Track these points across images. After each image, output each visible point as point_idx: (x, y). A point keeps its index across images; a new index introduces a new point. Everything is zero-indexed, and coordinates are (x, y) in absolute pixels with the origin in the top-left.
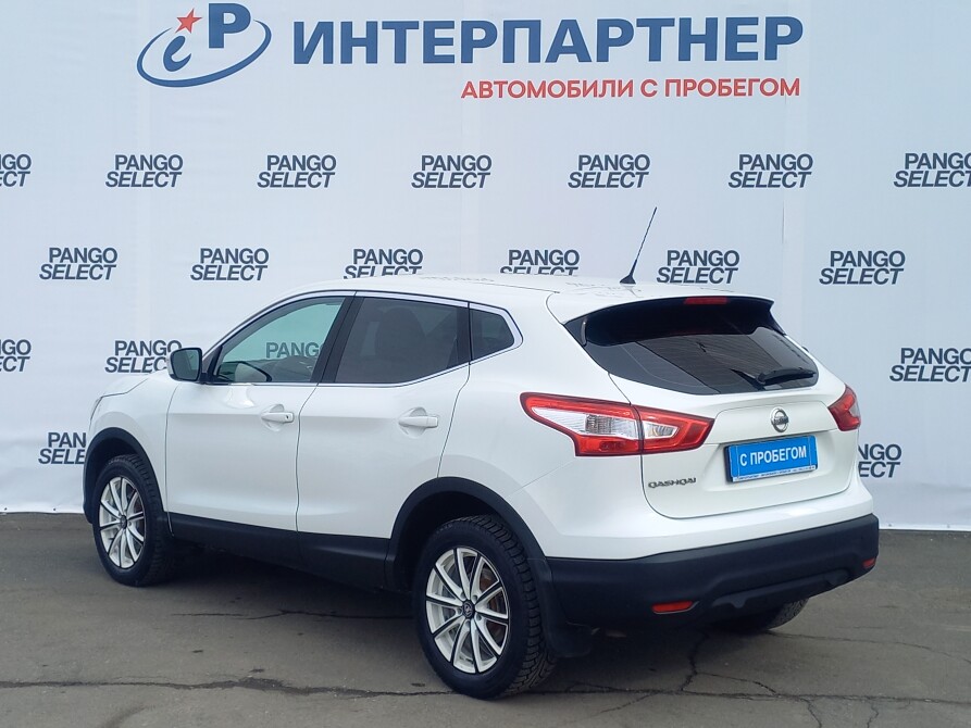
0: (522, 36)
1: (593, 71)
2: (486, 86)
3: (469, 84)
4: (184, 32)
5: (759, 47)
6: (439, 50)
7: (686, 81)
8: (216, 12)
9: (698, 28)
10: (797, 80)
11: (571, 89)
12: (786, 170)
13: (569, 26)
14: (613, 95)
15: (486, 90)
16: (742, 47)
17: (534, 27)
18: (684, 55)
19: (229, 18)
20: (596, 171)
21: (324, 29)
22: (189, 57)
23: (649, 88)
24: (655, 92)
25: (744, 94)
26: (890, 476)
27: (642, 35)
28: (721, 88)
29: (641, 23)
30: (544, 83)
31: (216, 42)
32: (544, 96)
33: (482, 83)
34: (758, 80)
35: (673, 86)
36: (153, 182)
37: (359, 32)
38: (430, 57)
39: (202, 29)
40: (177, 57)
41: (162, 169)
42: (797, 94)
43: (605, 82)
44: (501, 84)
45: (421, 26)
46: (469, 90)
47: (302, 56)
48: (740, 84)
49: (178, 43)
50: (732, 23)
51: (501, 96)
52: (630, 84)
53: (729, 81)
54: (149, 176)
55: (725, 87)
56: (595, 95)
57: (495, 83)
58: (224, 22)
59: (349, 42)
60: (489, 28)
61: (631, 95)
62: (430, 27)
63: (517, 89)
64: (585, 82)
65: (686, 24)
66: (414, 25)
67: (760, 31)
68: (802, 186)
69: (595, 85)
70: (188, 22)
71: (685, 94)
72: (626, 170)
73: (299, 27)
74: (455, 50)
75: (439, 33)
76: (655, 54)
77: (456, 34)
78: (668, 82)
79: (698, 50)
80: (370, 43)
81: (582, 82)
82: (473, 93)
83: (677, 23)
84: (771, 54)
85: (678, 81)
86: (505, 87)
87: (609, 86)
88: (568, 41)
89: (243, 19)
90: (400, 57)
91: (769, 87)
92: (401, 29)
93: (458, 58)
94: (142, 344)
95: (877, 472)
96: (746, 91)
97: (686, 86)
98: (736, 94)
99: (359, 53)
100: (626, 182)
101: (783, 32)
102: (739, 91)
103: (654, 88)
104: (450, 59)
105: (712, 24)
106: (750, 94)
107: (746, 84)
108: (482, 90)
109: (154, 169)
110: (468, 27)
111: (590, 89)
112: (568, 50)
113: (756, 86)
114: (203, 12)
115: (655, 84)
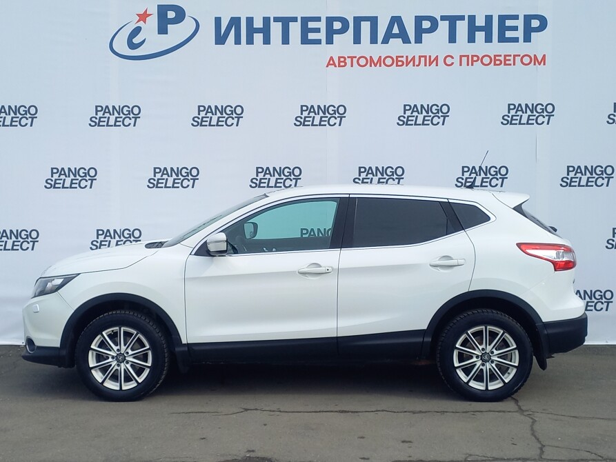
0: (366, 27)
1: (412, 50)
2: (342, 59)
3: (331, 58)
4: (141, 24)
5: (520, 34)
6: (311, 36)
7: (473, 56)
8: (163, 10)
9: (480, 22)
10: (544, 56)
11: (398, 61)
12: (538, 113)
13: (396, 20)
14: (425, 65)
15: (342, 62)
16: (509, 34)
17: (374, 21)
18: (471, 39)
19: (171, 15)
20: (415, 115)
21: (235, 22)
22: (144, 41)
23: (449, 61)
24: (453, 63)
25: (510, 65)
26: (607, 310)
27: (444, 26)
28: (495, 60)
29: (443, 18)
30: (380, 57)
31: (163, 30)
32: (380, 66)
33: (339, 58)
34: (519, 56)
35: (464, 59)
36: (121, 123)
37: (258, 24)
38: (305, 40)
39: (153, 21)
40: (136, 40)
41: (127, 115)
42: (544, 64)
43: (420, 57)
44: (352, 58)
45: (299, 20)
46: (331, 62)
47: (220, 39)
48: (507, 58)
49: (137, 31)
50: (502, 19)
51: (352, 66)
52: (437, 58)
53: (500, 56)
54: (118, 119)
55: (498, 60)
56: (414, 65)
57: (348, 57)
58: (168, 17)
59: (251, 31)
60: (344, 21)
61: (437, 65)
62: (305, 20)
63: (363, 62)
64: (407, 57)
65: (472, 19)
66: (295, 19)
67: (520, 23)
68: (548, 123)
69: (414, 58)
70: (143, 17)
71: (472, 65)
72: (435, 114)
73: (218, 21)
74: (322, 36)
75: (311, 25)
76: (452, 39)
77: (322, 25)
78: (461, 57)
79: (480, 36)
80: (266, 31)
81: (405, 57)
82: (334, 64)
83: (466, 18)
84: (527, 39)
85: (468, 56)
86: (355, 60)
87: (423, 59)
88: (396, 30)
89: (180, 15)
90: (286, 40)
91: (526, 60)
92: (285, 22)
93: (324, 41)
94: (115, 231)
95: (598, 308)
96: (512, 62)
97: (472, 60)
98: (505, 64)
99: (258, 37)
100: (435, 122)
101: (535, 24)
102: (507, 62)
103: (452, 61)
104: (318, 42)
105: (489, 19)
106: (514, 64)
107: (512, 58)
108: (339, 62)
109: (122, 115)
110: (330, 20)
111: (410, 61)
112: (396, 36)
113: (518, 59)
114: (153, 11)
115: (452, 58)
